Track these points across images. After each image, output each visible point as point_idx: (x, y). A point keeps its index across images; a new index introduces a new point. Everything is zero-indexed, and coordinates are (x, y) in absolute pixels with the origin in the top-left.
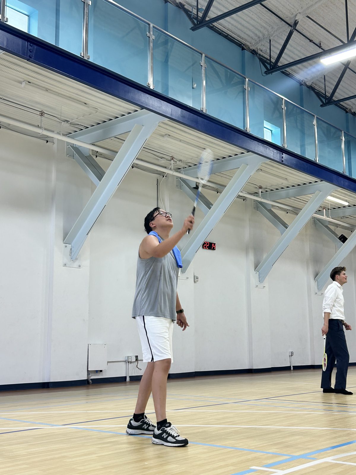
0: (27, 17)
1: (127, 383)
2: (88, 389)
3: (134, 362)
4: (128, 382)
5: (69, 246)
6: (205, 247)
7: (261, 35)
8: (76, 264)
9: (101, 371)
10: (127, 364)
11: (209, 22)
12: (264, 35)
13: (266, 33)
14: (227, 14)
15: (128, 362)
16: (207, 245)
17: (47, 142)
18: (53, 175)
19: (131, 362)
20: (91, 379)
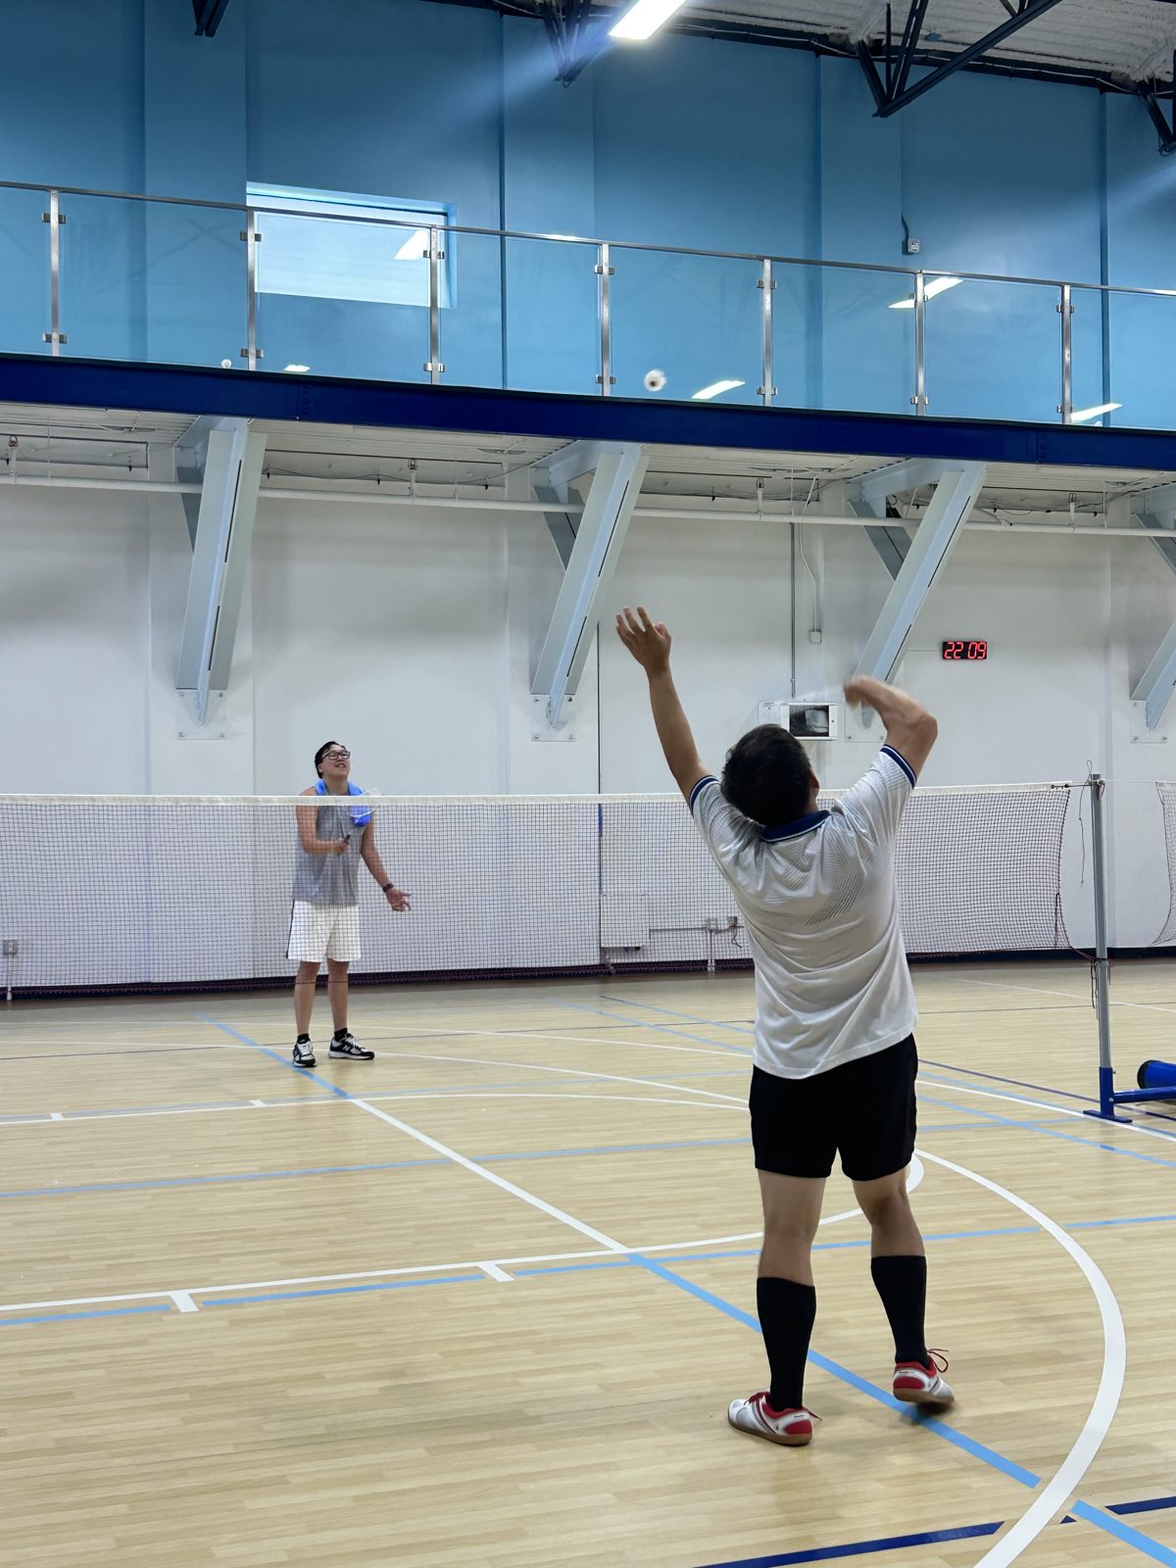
0: (442, 217)
1: (709, 975)
2: (605, 982)
3: (725, 931)
4: (712, 972)
5: (544, 699)
6: (950, 654)
7: (1148, 44)
8: (564, 732)
9: (638, 948)
10: (709, 934)
11: (967, 55)
12: (1155, 41)
13: (1161, 36)
14: (1008, 27)
15: (711, 931)
16: (956, 649)
17: (487, 486)
18: (505, 555)
19: (718, 931)
20: (614, 965)
